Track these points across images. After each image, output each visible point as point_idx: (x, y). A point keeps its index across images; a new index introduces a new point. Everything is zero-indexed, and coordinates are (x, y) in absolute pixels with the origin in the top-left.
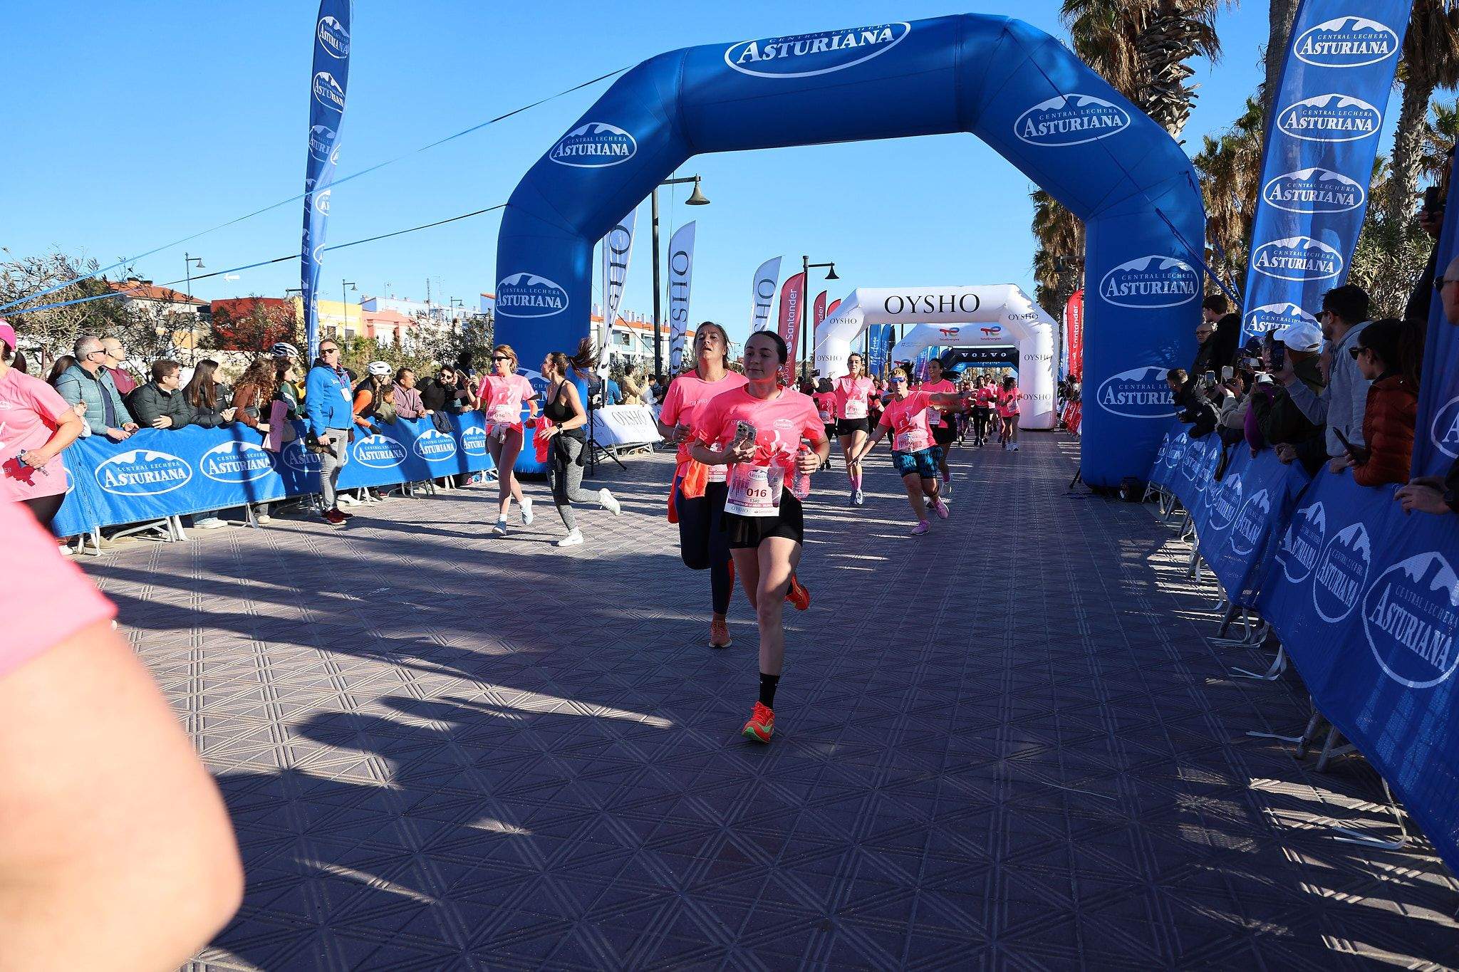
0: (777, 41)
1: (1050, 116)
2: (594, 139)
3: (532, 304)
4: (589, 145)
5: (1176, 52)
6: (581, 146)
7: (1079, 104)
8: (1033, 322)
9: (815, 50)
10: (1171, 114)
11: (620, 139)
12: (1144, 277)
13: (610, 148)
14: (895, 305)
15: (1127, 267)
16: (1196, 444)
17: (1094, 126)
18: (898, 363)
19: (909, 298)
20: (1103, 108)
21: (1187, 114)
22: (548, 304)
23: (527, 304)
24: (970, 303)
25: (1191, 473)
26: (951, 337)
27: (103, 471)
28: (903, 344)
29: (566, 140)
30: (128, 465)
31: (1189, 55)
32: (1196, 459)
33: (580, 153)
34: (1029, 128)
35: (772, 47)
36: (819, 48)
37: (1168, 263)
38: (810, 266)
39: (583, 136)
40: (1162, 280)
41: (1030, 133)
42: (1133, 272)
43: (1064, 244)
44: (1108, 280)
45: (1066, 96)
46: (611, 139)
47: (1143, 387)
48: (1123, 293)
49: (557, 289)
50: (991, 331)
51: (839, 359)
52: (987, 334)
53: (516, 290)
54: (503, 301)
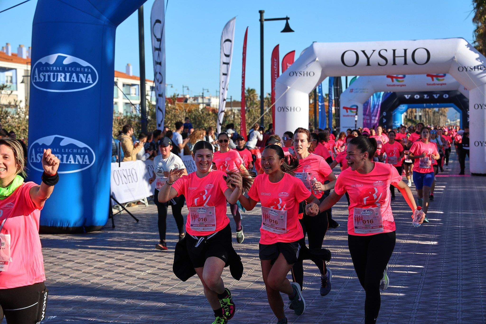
3: (68, 80)
8: (481, 73)
14: (350, 58)
18: (346, 108)
19: (363, 52)
22: (81, 80)
23: (63, 81)
24: (421, 56)
26: (400, 84)
28: (352, 91)
38: (266, 20)
49: (88, 67)
50: (437, 76)
51: (298, 109)
52: (433, 80)
53: (53, 69)
54: (39, 77)
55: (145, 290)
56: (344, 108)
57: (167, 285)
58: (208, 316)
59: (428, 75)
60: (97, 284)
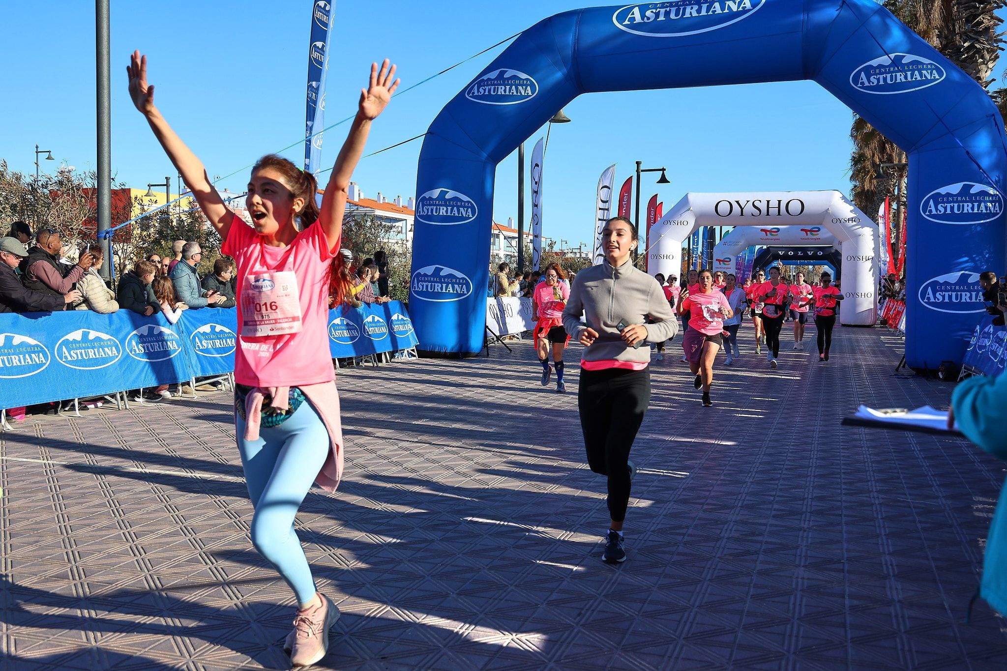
0: (655, 6)
1: (880, 71)
2: (504, 82)
3: (449, 214)
4: (500, 87)
5: (987, 5)
6: (493, 87)
7: (904, 61)
8: (854, 226)
9: (687, 15)
10: (982, 57)
11: (525, 82)
12: (957, 199)
13: (517, 89)
14: (724, 208)
15: (943, 191)
16: (1000, 333)
17: (916, 78)
18: (719, 261)
19: (737, 202)
20: (923, 64)
21: (997, 57)
22: (462, 214)
23: (445, 214)
24: (795, 207)
25: (995, 355)
26: (774, 237)
27: (194, 337)
28: (725, 244)
29: (479, 81)
30: (207, 334)
31: (999, 7)
32: (999, 345)
33: (492, 93)
34: (862, 79)
35: (652, 12)
36: (691, 13)
37: (977, 188)
38: (643, 171)
39: (494, 80)
40: (972, 202)
41: (863, 83)
42: (948, 195)
43: (883, 149)
44: (928, 201)
45: (892, 56)
46: (517, 82)
47: (957, 288)
48: (940, 211)
49: (469, 202)
50: (811, 231)
51: (671, 257)
52: (807, 234)
53: (436, 202)
54: (423, 211)
55: (513, 404)
56: (717, 260)
57: (534, 401)
58: (571, 425)
59: (802, 230)
60: (468, 397)
